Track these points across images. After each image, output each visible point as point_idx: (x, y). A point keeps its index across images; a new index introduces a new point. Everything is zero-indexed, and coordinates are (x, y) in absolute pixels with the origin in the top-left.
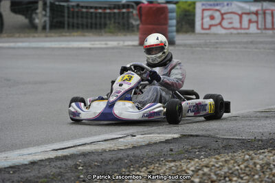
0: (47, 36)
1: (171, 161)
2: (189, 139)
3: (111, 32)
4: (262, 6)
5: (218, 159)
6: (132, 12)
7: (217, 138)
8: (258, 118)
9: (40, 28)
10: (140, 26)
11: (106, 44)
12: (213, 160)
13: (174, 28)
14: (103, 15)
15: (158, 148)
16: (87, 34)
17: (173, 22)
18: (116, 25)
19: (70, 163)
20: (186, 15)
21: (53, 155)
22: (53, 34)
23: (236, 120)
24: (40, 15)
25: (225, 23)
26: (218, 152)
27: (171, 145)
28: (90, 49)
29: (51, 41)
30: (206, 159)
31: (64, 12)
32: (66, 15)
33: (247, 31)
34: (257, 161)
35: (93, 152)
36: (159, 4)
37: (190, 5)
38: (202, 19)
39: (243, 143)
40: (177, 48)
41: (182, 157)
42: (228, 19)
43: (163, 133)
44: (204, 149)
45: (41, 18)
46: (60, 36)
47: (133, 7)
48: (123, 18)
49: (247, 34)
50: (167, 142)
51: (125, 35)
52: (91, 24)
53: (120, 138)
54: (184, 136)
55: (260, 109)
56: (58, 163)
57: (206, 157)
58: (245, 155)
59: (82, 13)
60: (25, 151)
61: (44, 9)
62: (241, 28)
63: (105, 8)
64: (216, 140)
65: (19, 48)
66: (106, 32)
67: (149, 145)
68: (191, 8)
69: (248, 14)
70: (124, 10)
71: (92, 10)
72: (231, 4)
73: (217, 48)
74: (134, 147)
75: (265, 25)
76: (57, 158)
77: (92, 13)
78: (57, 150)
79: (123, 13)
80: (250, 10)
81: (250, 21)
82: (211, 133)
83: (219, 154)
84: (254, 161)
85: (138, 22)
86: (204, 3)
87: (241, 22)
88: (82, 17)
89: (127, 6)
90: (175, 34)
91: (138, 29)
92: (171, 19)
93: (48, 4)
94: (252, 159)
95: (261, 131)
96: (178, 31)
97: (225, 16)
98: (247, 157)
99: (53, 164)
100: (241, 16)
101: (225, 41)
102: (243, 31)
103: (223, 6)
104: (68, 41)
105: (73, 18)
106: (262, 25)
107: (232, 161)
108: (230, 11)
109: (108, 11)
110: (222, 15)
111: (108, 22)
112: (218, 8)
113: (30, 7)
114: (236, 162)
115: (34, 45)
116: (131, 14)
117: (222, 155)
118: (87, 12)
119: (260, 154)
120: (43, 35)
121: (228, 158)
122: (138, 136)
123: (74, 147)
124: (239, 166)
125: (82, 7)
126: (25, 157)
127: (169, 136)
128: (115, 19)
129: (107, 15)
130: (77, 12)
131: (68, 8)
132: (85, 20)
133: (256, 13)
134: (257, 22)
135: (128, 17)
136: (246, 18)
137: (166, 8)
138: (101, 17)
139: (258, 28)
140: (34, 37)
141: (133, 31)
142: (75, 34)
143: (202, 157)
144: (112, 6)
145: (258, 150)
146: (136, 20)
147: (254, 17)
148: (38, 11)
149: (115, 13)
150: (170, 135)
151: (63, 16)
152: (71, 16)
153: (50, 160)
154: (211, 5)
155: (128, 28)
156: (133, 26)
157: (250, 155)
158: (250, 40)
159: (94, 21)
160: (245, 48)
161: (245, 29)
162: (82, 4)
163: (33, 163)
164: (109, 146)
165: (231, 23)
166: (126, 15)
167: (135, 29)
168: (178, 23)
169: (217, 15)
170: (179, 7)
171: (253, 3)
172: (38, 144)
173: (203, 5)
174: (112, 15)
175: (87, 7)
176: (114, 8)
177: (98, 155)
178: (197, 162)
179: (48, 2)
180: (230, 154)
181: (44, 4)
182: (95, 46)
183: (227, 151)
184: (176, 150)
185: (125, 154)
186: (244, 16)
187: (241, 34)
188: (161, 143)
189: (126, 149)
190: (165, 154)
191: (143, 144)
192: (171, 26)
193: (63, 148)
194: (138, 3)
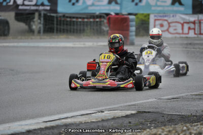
0: (41, 39)
2: (143, 115)
3: (87, 36)
4: (198, 18)
5: (163, 129)
6: (103, 21)
7: (163, 113)
8: (194, 100)
9: (36, 32)
10: (109, 31)
11: (84, 44)
12: (160, 130)
13: (134, 33)
14: (82, 23)
15: (120, 121)
16: (70, 37)
17: (133, 29)
18: (92, 30)
19: (56, 131)
20: (142, 24)
21: (43, 126)
22: (45, 37)
23: (177, 101)
24: (36, 23)
25: (171, 30)
26: (164, 124)
27: (130, 118)
28: (73, 47)
30: (155, 129)
31: (53, 21)
32: (55, 22)
33: (187, 36)
34: (192, 131)
35: (72, 124)
36: (123, 15)
37: (145, 16)
38: (155, 26)
39: (183, 118)
41: (138, 127)
42: (173, 26)
43: (124, 110)
44: (153, 122)
45: (37, 24)
46: (50, 38)
47: (104, 17)
48: (97, 25)
49: (187, 37)
50: (127, 116)
51: (98, 38)
52: (74, 29)
53: (93, 113)
54: (139, 112)
56: (47, 132)
57: (155, 127)
58: (183, 127)
59: (67, 21)
60: (23, 123)
61: (40, 18)
62: (183, 33)
63: (84, 18)
64: (163, 115)
65: (21, 47)
66: (84, 36)
67: (113, 119)
68: (146, 19)
69: (188, 23)
70: (98, 20)
71: (74, 20)
72: (176, 16)
74: (103, 120)
75: (200, 32)
76: (47, 128)
77: (74, 21)
78: (46, 122)
79: (97, 22)
80: (189, 20)
81: (189, 28)
82: (159, 110)
83: (165, 125)
85: (108, 29)
86: (156, 15)
87: (183, 29)
88: (67, 25)
89: (100, 16)
90: (134, 37)
92: (132, 26)
93: (42, 15)
94: (188, 130)
95: (196, 109)
96: (136, 35)
97: (171, 25)
98: (185, 128)
99: (43, 132)
100: (183, 25)
101: (171, 42)
102: (184, 36)
103: (170, 17)
104: (57, 42)
105: (60, 25)
106: (198, 31)
107: (174, 131)
108: (175, 21)
109: (86, 20)
110: (169, 23)
111: (86, 28)
112: (166, 18)
113: (29, 17)
114: (177, 132)
115: (32, 44)
116: (102, 23)
117: (167, 127)
118: (71, 21)
119: (194, 126)
120: (38, 37)
121: (171, 129)
122: (106, 112)
123: (59, 119)
124: (179, 134)
125: (67, 17)
126: (23, 127)
127: (129, 112)
129: (85, 23)
130: (64, 21)
131: (57, 18)
132: (69, 27)
133: (194, 23)
134: (194, 29)
135: (100, 25)
136: (186, 26)
137: (128, 18)
138: (80, 25)
139: (195, 34)
140: (32, 39)
141: (104, 35)
142: (62, 37)
143: (152, 128)
144: (89, 17)
145: (193, 123)
146: (106, 27)
147: (192, 26)
148: (35, 20)
149: (91, 22)
151: (53, 24)
152: (59, 23)
153: (41, 129)
154: (161, 16)
155: (100, 33)
156: (104, 31)
157: (187, 127)
158: (189, 42)
160: (186, 48)
161: (186, 34)
162: (66, 15)
163: (29, 131)
164: (85, 119)
165: (175, 30)
166: (99, 23)
167: (106, 33)
168: (137, 29)
169: (165, 23)
170: (137, 18)
171: (192, 15)
172: (33, 117)
173: (155, 16)
174: (89, 23)
175: (70, 17)
176: (91, 18)
177: (76, 126)
178: (148, 132)
179: (42, 13)
180: (173, 126)
181: (40, 15)
182: (76, 46)
183: (170, 124)
184: (133, 122)
185: (96, 125)
186: (185, 25)
187: (182, 37)
188: (122, 117)
189: (97, 122)
190: (126, 125)
191: (110, 118)
192: (131, 32)
193: (51, 121)
194: (107, 14)
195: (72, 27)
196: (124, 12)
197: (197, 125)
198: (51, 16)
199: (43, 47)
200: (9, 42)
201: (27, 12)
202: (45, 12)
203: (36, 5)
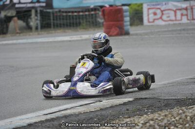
0: (39, 34)
1: (127, 118)
2: (140, 101)
3: (84, 29)
4: (190, 4)
5: (160, 114)
6: (98, 14)
7: (160, 99)
9: (34, 28)
10: (105, 23)
11: (81, 37)
12: (157, 115)
13: (128, 23)
14: (78, 17)
15: (118, 109)
16: (67, 31)
17: (127, 19)
18: (88, 23)
19: (56, 123)
20: (136, 13)
22: (43, 33)
23: (173, 86)
24: (33, 20)
25: (164, 17)
26: (160, 109)
27: (127, 106)
28: (70, 41)
29: (42, 37)
30: (152, 115)
31: (49, 16)
32: (52, 18)
33: (180, 22)
35: (72, 115)
36: (117, 6)
37: (139, 6)
38: (148, 15)
40: (131, 37)
41: (135, 114)
42: (166, 14)
43: (121, 98)
44: (150, 108)
45: (34, 21)
46: (47, 34)
47: (99, 10)
48: (92, 18)
49: (180, 24)
50: (125, 104)
51: (94, 30)
52: (70, 23)
53: (91, 103)
54: (136, 99)
55: (190, 77)
56: (48, 124)
57: (152, 113)
58: (179, 111)
59: (63, 16)
61: (36, 15)
62: (176, 20)
63: (79, 12)
65: (20, 44)
66: (80, 29)
67: (112, 107)
68: (139, 8)
69: (180, 10)
70: (93, 13)
71: (70, 14)
72: (168, 4)
73: (159, 35)
74: (101, 109)
75: (193, 17)
76: (47, 120)
77: (70, 16)
78: (47, 114)
79: (92, 14)
80: (181, 7)
81: (182, 15)
82: (156, 96)
83: (161, 110)
84: (185, 114)
85: (103, 20)
86: (149, 4)
87: (175, 15)
88: (63, 19)
89: (95, 9)
90: (129, 27)
91: (103, 25)
92: (126, 17)
93: (39, 12)
95: (191, 92)
96: (131, 25)
97: (164, 12)
100: (175, 12)
101: (165, 30)
102: (177, 22)
103: (162, 5)
104: (54, 37)
105: (57, 20)
106: (190, 17)
107: (170, 115)
108: (167, 8)
109: (81, 14)
110: (162, 11)
111: (82, 21)
112: (158, 7)
113: (26, 15)
114: (173, 116)
115: (30, 41)
116: (97, 15)
117: (164, 111)
118: (66, 16)
119: (190, 109)
120: (36, 33)
121: (167, 113)
122: (104, 101)
123: (59, 111)
124: (175, 118)
125: (63, 12)
128: (86, 19)
129: (81, 17)
130: (60, 16)
131: (53, 13)
132: (65, 21)
133: (186, 9)
134: (187, 15)
135: (96, 17)
136: (179, 13)
137: (122, 9)
138: (76, 19)
139: (188, 20)
140: (30, 35)
141: (100, 27)
142: (59, 31)
143: (149, 113)
144: (84, 10)
145: (188, 106)
146: (101, 19)
147: (184, 12)
149: (86, 15)
150: (127, 99)
151: (50, 19)
152: (55, 18)
154: (154, 5)
155: (96, 25)
156: (99, 23)
157: (182, 110)
158: (183, 28)
159: (72, 21)
160: (179, 34)
161: (179, 20)
162: (62, 10)
164: (83, 109)
165: (168, 17)
166: (94, 16)
167: (101, 25)
168: (131, 19)
169: (158, 12)
170: (131, 8)
171: (183, 2)
173: (148, 5)
174: (84, 16)
175: (66, 12)
176: (86, 11)
177: (76, 116)
178: (146, 117)
179: (39, 10)
180: (169, 110)
181: (36, 11)
182: (73, 39)
183: (166, 108)
184: (131, 109)
185: (95, 115)
186: (178, 11)
187: (176, 24)
188: (120, 105)
189: (96, 111)
190: (123, 112)
191: (108, 106)
192: (126, 22)
193: (51, 113)
194: (102, 7)
195: (68, 21)
196: (118, 3)
197: (192, 108)
198: (47, 12)
199: (41, 42)
200: (8, 40)
201: (24, 9)
202: (42, 9)
203: (32, 2)
